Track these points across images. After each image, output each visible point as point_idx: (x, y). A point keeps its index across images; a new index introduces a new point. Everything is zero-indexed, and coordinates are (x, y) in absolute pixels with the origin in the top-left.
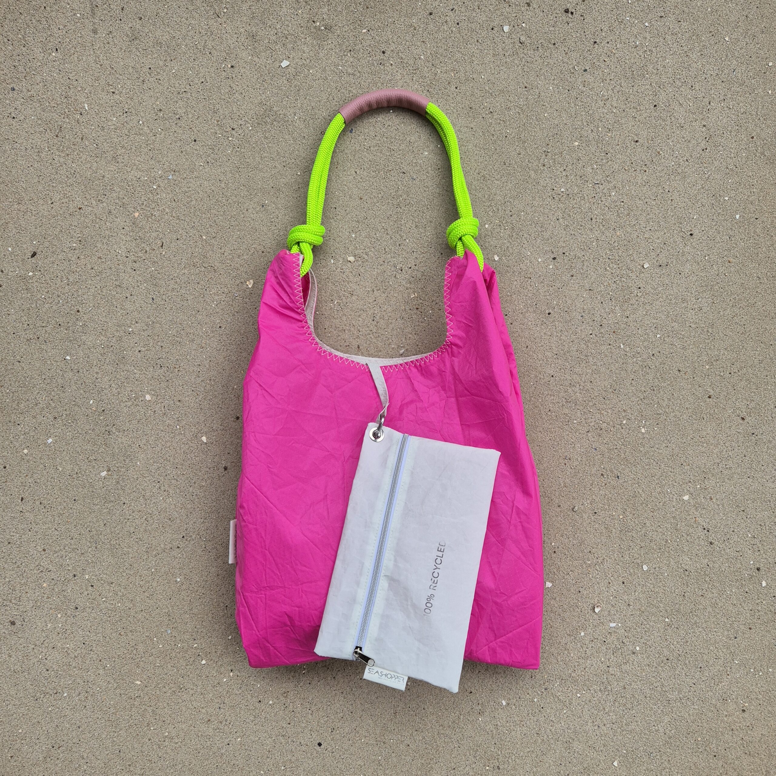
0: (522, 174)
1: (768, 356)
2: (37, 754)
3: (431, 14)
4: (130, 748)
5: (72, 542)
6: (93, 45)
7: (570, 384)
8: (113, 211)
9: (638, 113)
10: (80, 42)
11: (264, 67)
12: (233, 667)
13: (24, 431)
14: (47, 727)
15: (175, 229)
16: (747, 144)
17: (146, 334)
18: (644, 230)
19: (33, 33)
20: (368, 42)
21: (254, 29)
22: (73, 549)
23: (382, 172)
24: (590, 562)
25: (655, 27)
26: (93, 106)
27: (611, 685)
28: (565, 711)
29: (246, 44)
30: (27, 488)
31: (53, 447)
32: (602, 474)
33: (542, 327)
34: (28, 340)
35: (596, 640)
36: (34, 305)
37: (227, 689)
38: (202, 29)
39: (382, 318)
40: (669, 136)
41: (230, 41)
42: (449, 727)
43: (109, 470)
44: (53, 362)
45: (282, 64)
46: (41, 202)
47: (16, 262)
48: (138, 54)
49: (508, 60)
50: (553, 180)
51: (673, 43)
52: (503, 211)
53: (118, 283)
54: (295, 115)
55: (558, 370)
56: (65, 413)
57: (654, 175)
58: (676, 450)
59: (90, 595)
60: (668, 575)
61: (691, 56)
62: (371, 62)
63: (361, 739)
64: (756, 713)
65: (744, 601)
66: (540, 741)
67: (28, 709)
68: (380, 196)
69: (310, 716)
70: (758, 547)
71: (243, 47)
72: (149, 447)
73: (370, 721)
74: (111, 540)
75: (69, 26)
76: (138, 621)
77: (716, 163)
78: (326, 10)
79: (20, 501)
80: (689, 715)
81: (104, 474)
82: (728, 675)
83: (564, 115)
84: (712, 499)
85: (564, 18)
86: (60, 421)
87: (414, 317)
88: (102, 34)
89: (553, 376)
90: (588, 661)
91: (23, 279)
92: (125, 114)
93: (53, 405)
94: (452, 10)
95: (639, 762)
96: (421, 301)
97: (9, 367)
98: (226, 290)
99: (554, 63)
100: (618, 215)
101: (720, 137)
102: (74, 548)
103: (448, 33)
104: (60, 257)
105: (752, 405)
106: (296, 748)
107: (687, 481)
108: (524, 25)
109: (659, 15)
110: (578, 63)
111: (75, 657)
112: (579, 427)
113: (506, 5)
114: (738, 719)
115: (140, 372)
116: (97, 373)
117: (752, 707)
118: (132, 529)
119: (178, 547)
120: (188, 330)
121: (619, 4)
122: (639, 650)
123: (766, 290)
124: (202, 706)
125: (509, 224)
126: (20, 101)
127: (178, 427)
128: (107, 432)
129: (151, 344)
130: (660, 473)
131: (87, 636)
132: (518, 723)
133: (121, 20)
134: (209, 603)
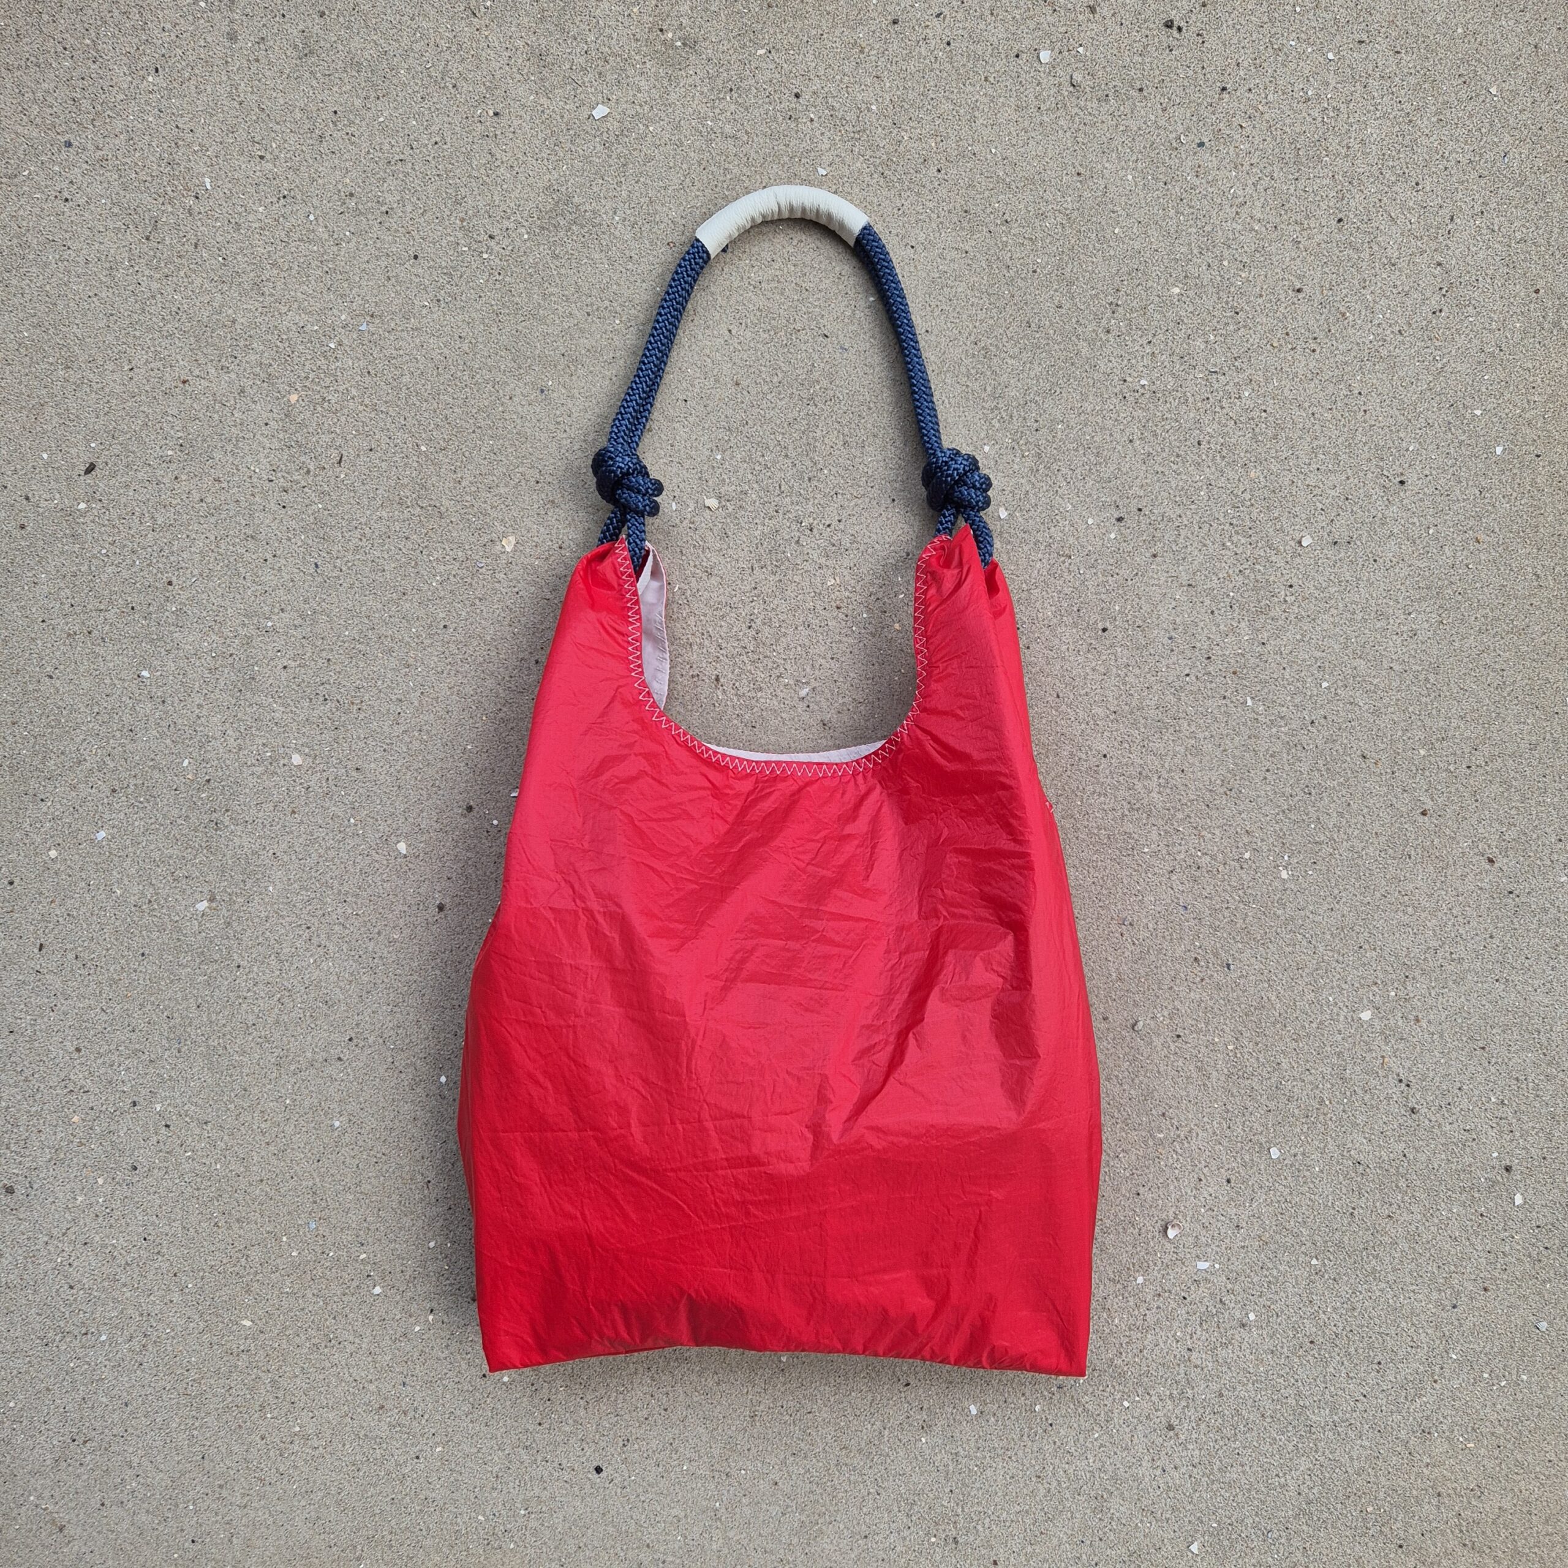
0: (1062, 346)
1: (1548, 736)
2: (41, 1451)
3: (895, 22)
4: (224, 1451)
5: (134, 1036)
6: (227, 62)
7: (1140, 773)
8: (248, 389)
9: (1305, 234)
10: (202, 56)
11: (558, 117)
12: (434, 1304)
13: (53, 813)
14: (65, 1400)
15: (367, 429)
16: (1524, 305)
17: (298, 633)
18: (1305, 469)
19: (114, 36)
20: (768, 75)
21: (542, 41)
22: (135, 1052)
23: (782, 333)
24: (1162, 1136)
25: (1348, 62)
26: (220, 183)
27: (1193, 1388)
28: (1096, 1435)
29: (526, 71)
30: (51, 926)
31: (106, 848)
32: (1196, 959)
33: (1089, 656)
34: (69, 635)
35: (1167, 1294)
36: (86, 567)
37: (420, 1347)
38: (442, 38)
39: (768, 622)
40: (1365, 281)
41: (494, 64)
42: (860, 1451)
43: (212, 899)
44: (116, 682)
45: (594, 113)
46: (110, 366)
47: (56, 481)
48: (314, 83)
49: (1045, 118)
50: (1125, 362)
51: (1383, 96)
52: (1020, 420)
53: (250, 532)
54: (615, 213)
55: (1116, 744)
56: (133, 781)
57: (1332, 360)
58: (1351, 918)
59: (161, 1144)
60: (1321, 1171)
61: (1419, 122)
62: (770, 113)
63: (681, 1465)
64: (1490, 1464)
65: (1477, 1234)
66: (1042, 1492)
67: (29, 1362)
68: (775, 380)
69: (582, 1412)
70: (1510, 1125)
71: (518, 77)
72: (294, 858)
73: (701, 1430)
74: (209, 1037)
75: (183, 25)
76: (254, 1200)
77: (1460, 341)
78: (687, 7)
79: (36, 951)
80: (1351, 1458)
81: (203, 906)
82: (1435, 1381)
83: (1153, 232)
84: (1417, 1020)
85: (1163, 38)
86: (124, 798)
87: (832, 623)
88: (246, 41)
89: (1105, 756)
90: (1149, 1336)
91: (66, 515)
92: (282, 201)
93: (112, 765)
94: (938, 16)
95: (1244, 1548)
96: (847, 594)
97: (31, 687)
98: (460, 554)
99: (1139, 129)
100: (1254, 437)
101: (1469, 287)
102: (136, 1050)
103: (927, 61)
104: (140, 475)
105: (1512, 834)
106: (551, 1474)
107: (1370, 982)
108: (1081, 50)
109: (1357, 37)
110: (1188, 129)
111: (127, 1264)
112: (1153, 861)
113: (1048, 10)
114: (1452, 1473)
115: (282, 709)
116: (200, 706)
117: (1483, 1451)
118: (251, 1019)
119: (340, 1059)
120: (383, 631)
121: (1276, 15)
122: (1256, 1321)
123: (1550, 601)
124: (370, 1377)
125: (1031, 447)
126: (80, 167)
127: (352, 821)
128: (213, 824)
129: (308, 655)
130: (1315, 962)
131: (153, 1224)
132: (1000, 1452)
133: (284, 16)
134: (394, 1173)
